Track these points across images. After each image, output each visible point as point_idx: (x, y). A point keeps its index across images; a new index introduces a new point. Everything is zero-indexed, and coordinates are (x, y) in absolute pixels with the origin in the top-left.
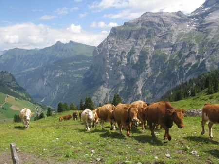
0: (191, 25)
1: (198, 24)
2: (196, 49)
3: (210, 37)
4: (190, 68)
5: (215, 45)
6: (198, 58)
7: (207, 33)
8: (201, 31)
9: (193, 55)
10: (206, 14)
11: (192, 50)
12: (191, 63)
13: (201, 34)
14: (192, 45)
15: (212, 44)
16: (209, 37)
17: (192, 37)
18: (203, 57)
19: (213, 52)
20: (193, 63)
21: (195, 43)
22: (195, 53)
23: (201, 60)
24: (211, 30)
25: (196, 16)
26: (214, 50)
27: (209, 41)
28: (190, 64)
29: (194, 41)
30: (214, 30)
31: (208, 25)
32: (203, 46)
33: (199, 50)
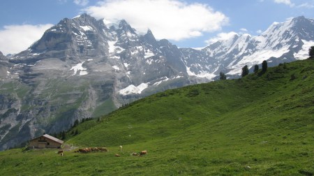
0: (12, 72)
1: (23, 73)
2: (18, 106)
3: (38, 92)
4: (7, 132)
5: (43, 103)
6: (19, 118)
7: (34, 86)
8: (27, 83)
9: (13, 113)
10: (34, 61)
11: (12, 106)
12: (9, 126)
13: (26, 86)
14: (12, 101)
15: (38, 102)
16: (35, 92)
17: (13, 89)
18: (27, 118)
19: (39, 112)
20: (13, 125)
21: (17, 98)
22: (15, 111)
23: (24, 122)
24: (39, 82)
25: (21, 62)
26: (42, 109)
27: (36, 97)
28: (7, 127)
29: (15, 95)
30: (43, 83)
31: (36, 75)
32: (27, 103)
33: (22, 108)
